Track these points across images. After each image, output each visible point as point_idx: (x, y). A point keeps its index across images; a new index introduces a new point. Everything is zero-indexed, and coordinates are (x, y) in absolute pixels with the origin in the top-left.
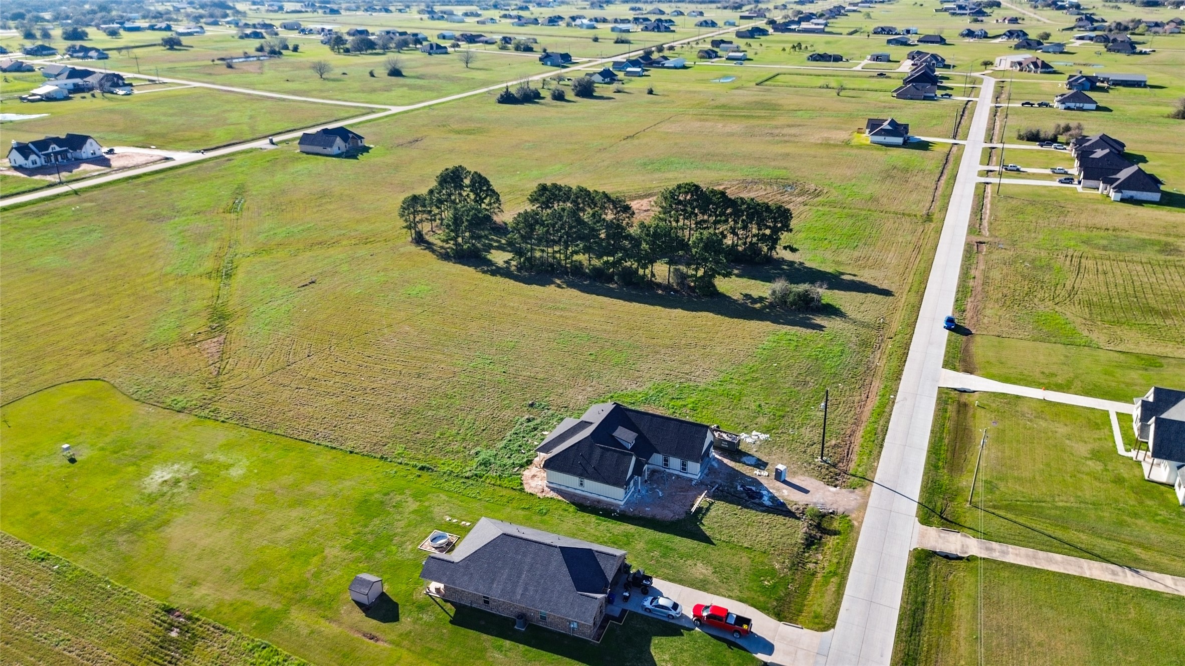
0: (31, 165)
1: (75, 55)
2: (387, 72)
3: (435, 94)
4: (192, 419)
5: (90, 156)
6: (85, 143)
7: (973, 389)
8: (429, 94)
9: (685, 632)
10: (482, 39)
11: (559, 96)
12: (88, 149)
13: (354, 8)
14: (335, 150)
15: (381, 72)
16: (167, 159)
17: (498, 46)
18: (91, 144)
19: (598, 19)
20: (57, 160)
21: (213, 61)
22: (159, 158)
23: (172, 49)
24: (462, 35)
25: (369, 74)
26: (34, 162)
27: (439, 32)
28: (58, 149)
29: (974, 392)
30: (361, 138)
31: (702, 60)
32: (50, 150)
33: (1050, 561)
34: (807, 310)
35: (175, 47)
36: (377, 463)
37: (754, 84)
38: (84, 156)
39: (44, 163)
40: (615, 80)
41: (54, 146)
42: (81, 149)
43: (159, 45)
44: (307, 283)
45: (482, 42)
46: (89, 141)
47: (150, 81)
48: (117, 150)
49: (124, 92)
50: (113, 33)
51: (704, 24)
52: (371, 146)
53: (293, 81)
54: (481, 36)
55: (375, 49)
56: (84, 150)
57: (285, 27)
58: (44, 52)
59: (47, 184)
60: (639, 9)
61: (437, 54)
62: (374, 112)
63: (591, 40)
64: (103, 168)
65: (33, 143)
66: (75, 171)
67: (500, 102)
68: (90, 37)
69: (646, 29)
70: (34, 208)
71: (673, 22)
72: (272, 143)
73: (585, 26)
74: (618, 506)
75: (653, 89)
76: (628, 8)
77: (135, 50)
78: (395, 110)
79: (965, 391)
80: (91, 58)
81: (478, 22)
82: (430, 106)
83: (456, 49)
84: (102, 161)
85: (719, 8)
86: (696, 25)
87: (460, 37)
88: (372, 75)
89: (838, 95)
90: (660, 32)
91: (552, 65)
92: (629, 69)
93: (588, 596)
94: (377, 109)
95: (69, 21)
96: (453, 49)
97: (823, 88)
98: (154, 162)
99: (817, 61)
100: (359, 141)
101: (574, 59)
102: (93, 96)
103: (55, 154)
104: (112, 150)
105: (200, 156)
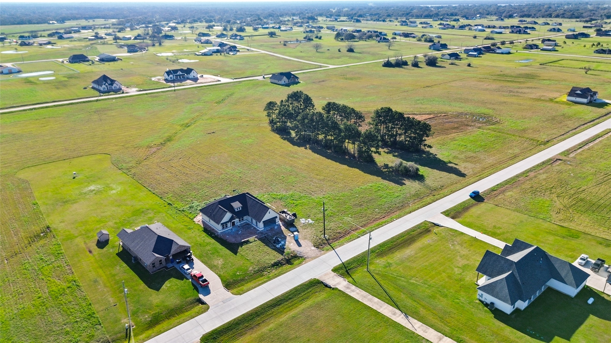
0: (170, 79)
1: (232, 38)
2: (347, 49)
3: (358, 61)
4: (121, 172)
5: (193, 77)
6: (191, 72)
7: (442, 225)
8: (356, 60)
9: (185, 280)
10: (413, 35)
11: (416, 65)
12: (192, 75)
13: (370, 19)
14: (282, 82)
15: (344, 50)
16: (219, 81)
17: (417, 39)
18: (194, 72)
19: (491, 26)
20: (180, 78)
21: (280, 42)
22: (216, 80)
23: (271, 37)
24: (403, 33)
25: (338, 50)
26: (171, 78)
27: (393, 31)
28: (181, 73)
29: (443, 226)
30: (297, 78)
31: (525, 50)
32: (178, 74)
33: (370, 300)
34: (406, 176)
35: (273, 36)
36: (158, 199)
37: (539, 64)
38: (190, 77)
39: (175, 79)
40: (458, 58)
41: (180, 72)
42: (189, 74)
43: (267, 35)
44: (211, 132)
45: (412, 37)
46: (193, 71)
47: (247, 49)
48: (204, 76)
49: (232, 53)
50: (255, 29)
51: (553, 30)
52: (301, 82)
53: (303, 52)
54: (413, 34)
55: (355, 39)
56: (190, 74)
57: (328, 28)
58: (222, 36)
59: (169, 86)
60: (524, 21)
61: (383, 42)
62: (321, 68)
63: (472, 37)
64: (192, 82)
65: (172, 70)
66: (183, 83)
67: (383, 66)
68: (246, 30)
69: (512, 32)
70: (155, 95)
71: (535, 28)
72: (264, 78)
73: (478, 30)
74: (218, 233)
75: (471, 64)
76: (518, 20)
77: (255, 37)
78: (331, 67)
79: (438, 225)
80: (237, 39)
81: (422, 27)
82: (347, 66)
83: (394, 40)
84: (195, 80)
85: (577, 21)
86: (548, 31)
87: (401, 34)
88: (339, 51)
89: (586, 73)
90: (521, 34)
91: (434, 49)
92: (470, 53)
93: (154, 255)
94: (323, 66)
95: (245, 24)
96: (392, 40)
97: (582, 68)
98: (214, 82)
99: (601, 53)
100: (296, 79)
101: (448, 47)
102: (221, 55)
103: (180, 75)
104: (203, 76)
105: (232, 81)
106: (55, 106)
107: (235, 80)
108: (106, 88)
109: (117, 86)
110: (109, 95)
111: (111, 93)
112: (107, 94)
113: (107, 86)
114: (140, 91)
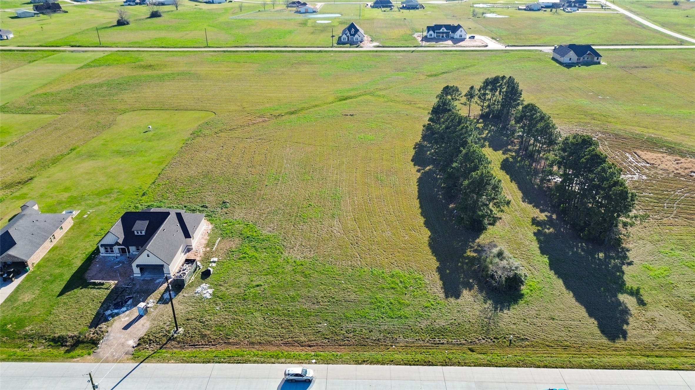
0: (429, 36)
6: (458, 29)
12: (457, 35)
16: (487, 46)
18: (461, 31)
20: (442, 36)
22: (485, 44)
26: (431, 35)
28: (445, 31)
30: (598, 55)
32: (441, 31)
38: (455, 37)
39: (434, 36)
41: (444, 29)
42: (455, 32)
47: (603, 6)
48: (477, 37)
49: (568, 10)
52: (603, 63)
84: (459, 41)
98: (479, 47)
100: (596, 58)
102: (551, 11)
103: (443, 33)
104: (474, 37)
105: (503, 48)
106: (277, 51)
107: (508, 48)
108: (347, 38)
109: (359, 38)
110: (344, 47)
111: (346, 45)
112: (342, 46)
113: (348, 37)
114: (378, 47)
